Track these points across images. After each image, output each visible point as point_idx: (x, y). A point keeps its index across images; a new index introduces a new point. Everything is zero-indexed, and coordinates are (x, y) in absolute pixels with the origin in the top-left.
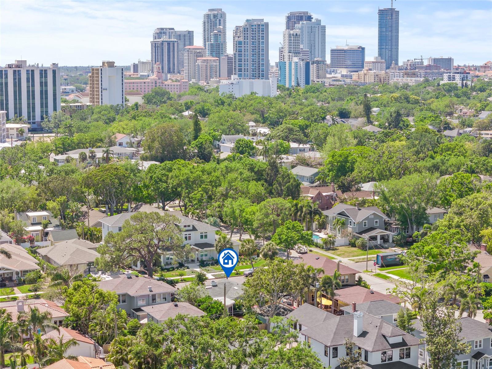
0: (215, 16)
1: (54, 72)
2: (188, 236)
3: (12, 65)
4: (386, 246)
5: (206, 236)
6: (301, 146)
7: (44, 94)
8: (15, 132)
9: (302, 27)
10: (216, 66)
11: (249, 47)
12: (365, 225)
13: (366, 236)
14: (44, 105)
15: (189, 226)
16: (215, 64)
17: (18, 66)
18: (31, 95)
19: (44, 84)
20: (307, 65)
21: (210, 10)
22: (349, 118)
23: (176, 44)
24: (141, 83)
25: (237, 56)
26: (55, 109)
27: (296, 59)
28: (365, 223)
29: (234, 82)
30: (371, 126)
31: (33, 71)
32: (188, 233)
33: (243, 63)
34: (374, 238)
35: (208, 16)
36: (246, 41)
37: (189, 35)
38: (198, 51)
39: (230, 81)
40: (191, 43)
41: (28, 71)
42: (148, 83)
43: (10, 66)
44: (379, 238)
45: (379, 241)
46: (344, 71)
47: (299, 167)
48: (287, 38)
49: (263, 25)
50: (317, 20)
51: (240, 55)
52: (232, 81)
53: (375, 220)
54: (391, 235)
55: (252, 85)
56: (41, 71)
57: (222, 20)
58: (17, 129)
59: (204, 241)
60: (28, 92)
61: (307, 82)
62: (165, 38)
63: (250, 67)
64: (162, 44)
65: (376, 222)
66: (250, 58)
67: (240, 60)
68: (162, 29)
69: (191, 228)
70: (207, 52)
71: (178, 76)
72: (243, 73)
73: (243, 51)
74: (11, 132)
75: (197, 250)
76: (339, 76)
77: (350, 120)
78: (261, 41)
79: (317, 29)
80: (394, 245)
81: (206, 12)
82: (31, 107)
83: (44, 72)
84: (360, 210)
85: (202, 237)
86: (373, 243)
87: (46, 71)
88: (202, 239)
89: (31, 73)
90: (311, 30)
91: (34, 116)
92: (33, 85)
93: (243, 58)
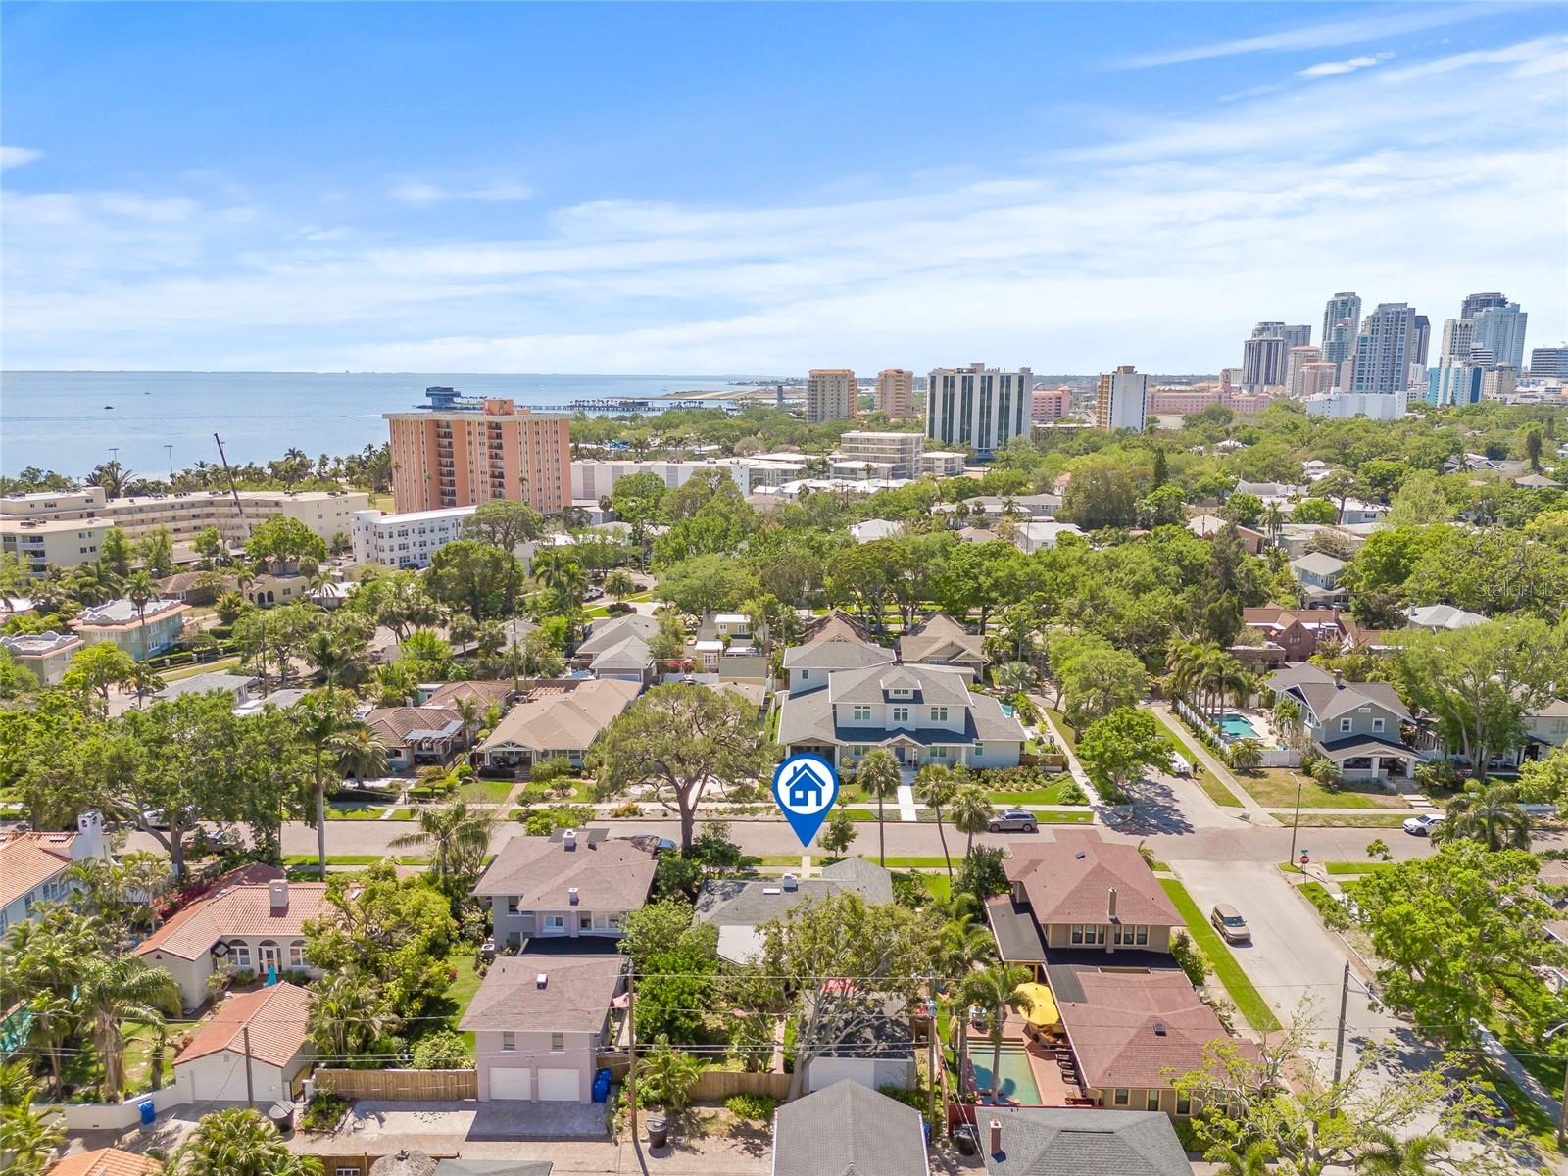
0: (1344, 303)
1: (1021, 381)
2: (901, 712)
3: (962, 369)
4: (1393, 786)
5: (944, 717)
6: (1369, 508)
7: (1004, 410)
8: (942, 464)
9: (1486, 316)
10: (1331, 374)
11: (1379, 346)
12: (1346, 728)
13: (1340, 757)
14: (1004, 425)
15: (906, 692)
16: (1329, 371)
17: (971, 371)
18: (986, 412)
19: (1005, 397)
20: (1477, 375)
21: (1337, 295)
22: (1504, 459)
23: (1280, 345)
24: (1198, 397)
25: (1358, 358)
26: (1019, 432)
27: (1457, 364)
28: (1345, 722)
29: (1333, 398)
30: (1536, 475)
31: (990, 378)
32: (901, 706)
33: (1366, 370)
34: (1364, 763)
35: (1333, 303)
36: (1374, 336)
37: (1306, 330)
38: (1310, 353)
39: (1326, 397)
40: (1306, 341)
41: (983, 378)
42: (1209, 397)
43: (960, 371)
44: (1376, 763)
45: (1375, 771)
46: (1553, 383)
47: (1316, 554)
48: (1450, 332)
49: (1404, 312)
50: (1513, 305)
51: (1363, 358)
52: (1331, 395)
53: (1374, 720)
54: (1411, 762)
55: (1363, 402)
56: (1002, 377)
57: (1354, 309)
58: (946, 459)
59: (939, 724)
60: (982, 407)
61: (1474, 397)
62: (1266, 336)
63: (1377, 376)
64: (1260, 344)
65: (1378, 723)
66: (1379, 361)
67: (1362, 366)
68: (1266, 324)
69: (910, 696)
70: (1324, 356)
71: (1279, 389)
72: (1364, 384)
73: (1368, 351)
74: (937, 463)
75: (915, 745)
76: (1540, 390)
77: (1504, 463)
78: (1399, 336)
79: (1511, 320)
80: (1416, 787)
81: (1331, 297)
82: (985, 430)
83: (1006, 381)
84: (1341, 687)
85: (934, 716)
86: (1358, 774)
87: (1009, 378)
88: (934, 722)
89: (987, 381)
90: (1502, 322)
91: (988, 442)
92: (989, 398)
93: (1367, 362)
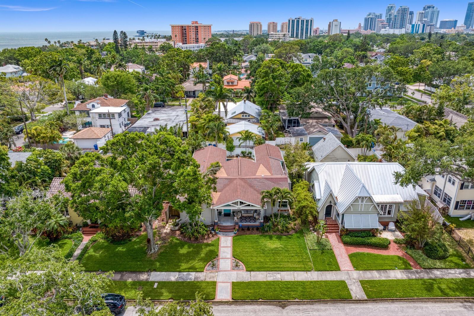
1: (311, 21)
3: (296, 18)
7: (307, 29)
9: (429, 11)
11: (399, 18)
14: (307, 33)
16: (386, 26)
17: (299, 19)
18: (302, 29)
19: (307, 25)
20: (424, 26)
23: (374, 19)
27: (419, 23)
29: (387, 30)
33: (396, 24)
36: (398, 15)
38: (382, 21)
42: (355, 30)
51: (395, 21)
55: (394, 31)
56: (306, 20)
57: (394, 9)
62: (371, 16)
63: (398, 26)
66: (399, 22)
78: (405, 15)
82: (302, 34)
89: (303, 21)
90: (433, 13)
92: (303, 26)
